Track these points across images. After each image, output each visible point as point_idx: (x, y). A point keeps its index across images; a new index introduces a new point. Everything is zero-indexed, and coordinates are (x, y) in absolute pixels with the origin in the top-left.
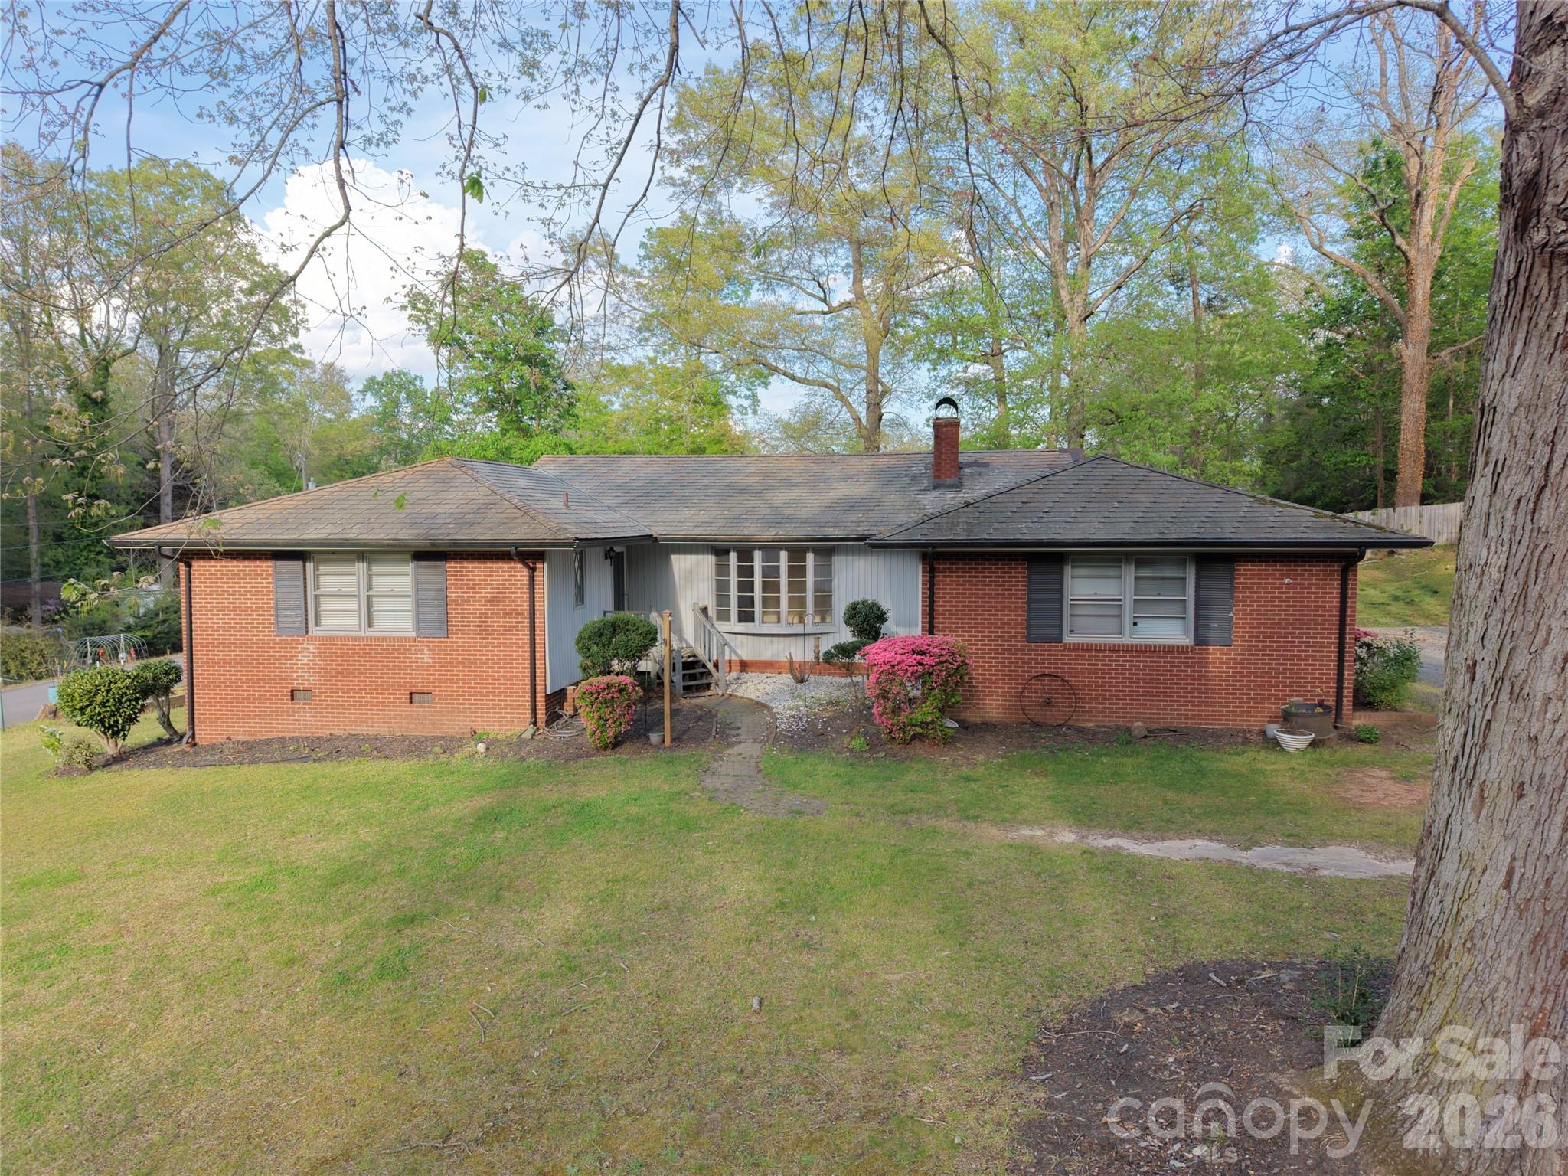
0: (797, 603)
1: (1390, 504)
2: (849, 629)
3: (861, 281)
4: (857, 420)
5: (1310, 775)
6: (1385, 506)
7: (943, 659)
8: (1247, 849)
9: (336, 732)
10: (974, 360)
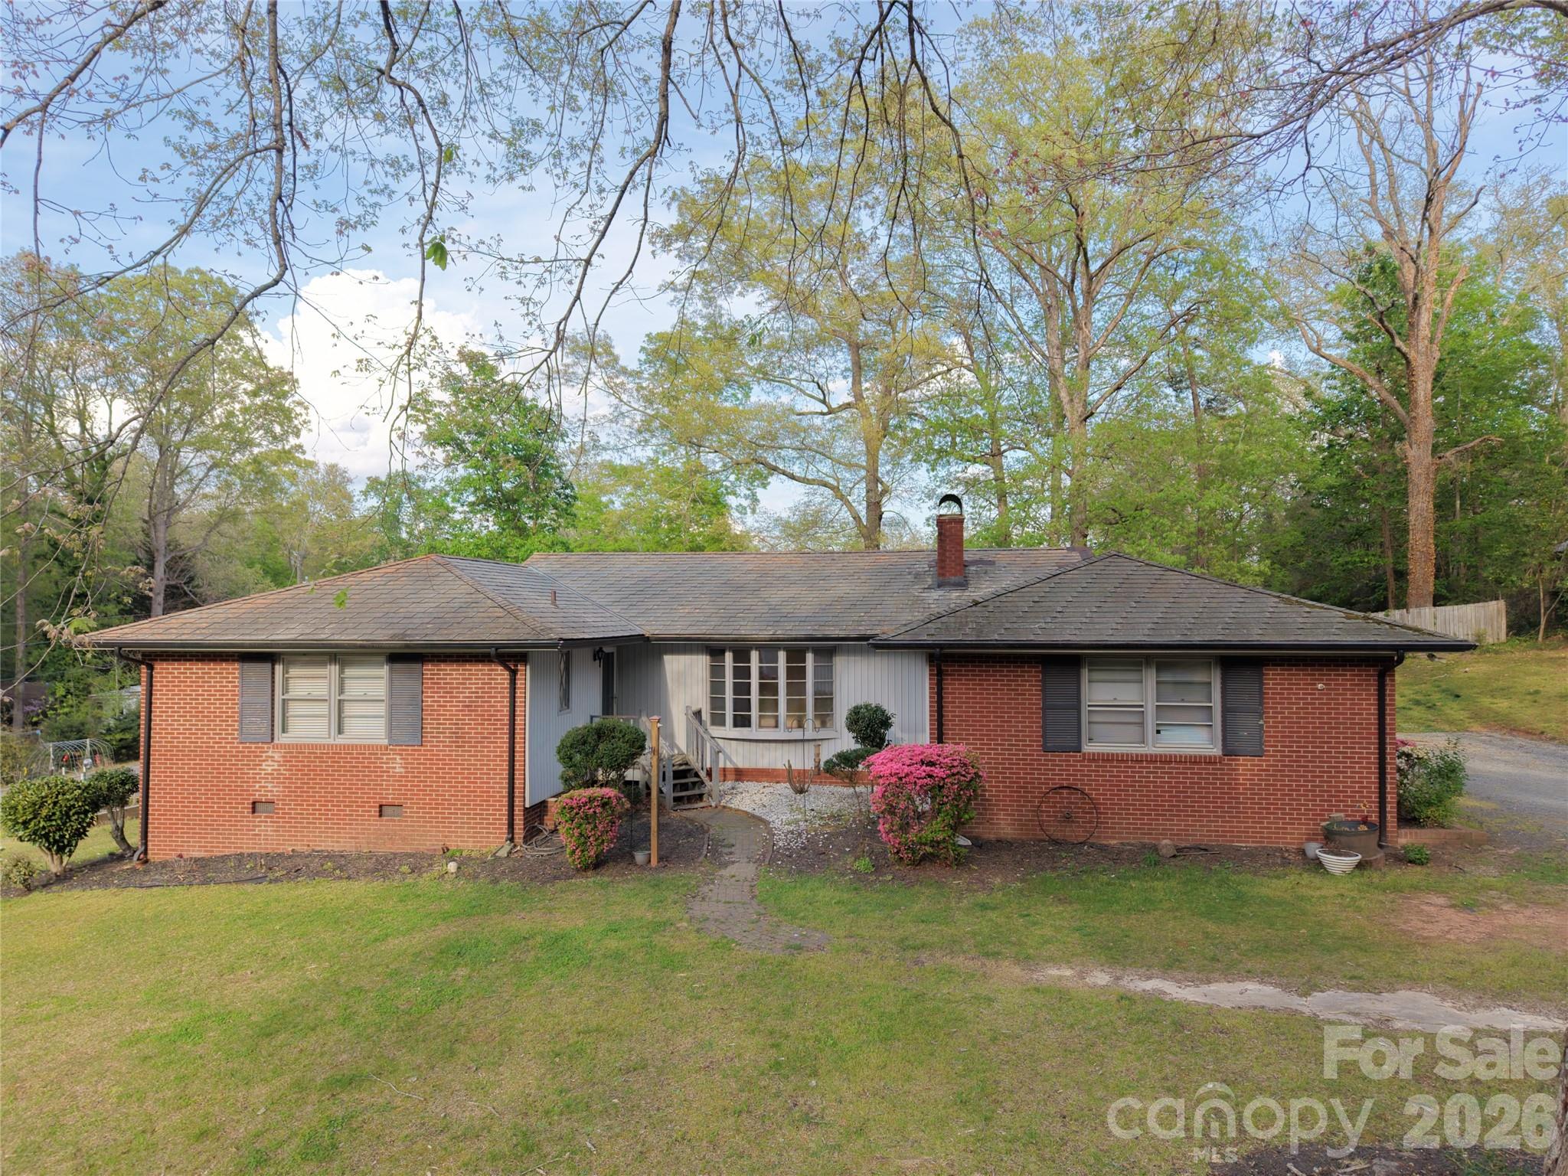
0: (797, 707)
1: (1402, 605)
2: (851, 735)
3: (860, 383)
4: (857, 518)
5: (1363, 903)
6: (1397, 607)
7: (955, 770)
8: (1306, 994)
9: (298, 848)
10: (974, 461)
